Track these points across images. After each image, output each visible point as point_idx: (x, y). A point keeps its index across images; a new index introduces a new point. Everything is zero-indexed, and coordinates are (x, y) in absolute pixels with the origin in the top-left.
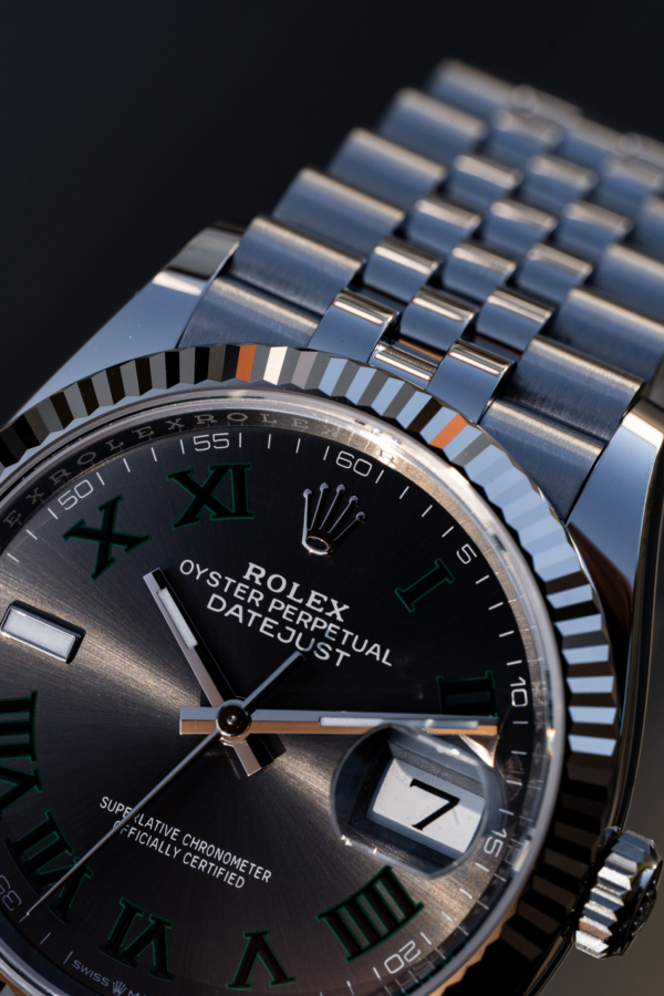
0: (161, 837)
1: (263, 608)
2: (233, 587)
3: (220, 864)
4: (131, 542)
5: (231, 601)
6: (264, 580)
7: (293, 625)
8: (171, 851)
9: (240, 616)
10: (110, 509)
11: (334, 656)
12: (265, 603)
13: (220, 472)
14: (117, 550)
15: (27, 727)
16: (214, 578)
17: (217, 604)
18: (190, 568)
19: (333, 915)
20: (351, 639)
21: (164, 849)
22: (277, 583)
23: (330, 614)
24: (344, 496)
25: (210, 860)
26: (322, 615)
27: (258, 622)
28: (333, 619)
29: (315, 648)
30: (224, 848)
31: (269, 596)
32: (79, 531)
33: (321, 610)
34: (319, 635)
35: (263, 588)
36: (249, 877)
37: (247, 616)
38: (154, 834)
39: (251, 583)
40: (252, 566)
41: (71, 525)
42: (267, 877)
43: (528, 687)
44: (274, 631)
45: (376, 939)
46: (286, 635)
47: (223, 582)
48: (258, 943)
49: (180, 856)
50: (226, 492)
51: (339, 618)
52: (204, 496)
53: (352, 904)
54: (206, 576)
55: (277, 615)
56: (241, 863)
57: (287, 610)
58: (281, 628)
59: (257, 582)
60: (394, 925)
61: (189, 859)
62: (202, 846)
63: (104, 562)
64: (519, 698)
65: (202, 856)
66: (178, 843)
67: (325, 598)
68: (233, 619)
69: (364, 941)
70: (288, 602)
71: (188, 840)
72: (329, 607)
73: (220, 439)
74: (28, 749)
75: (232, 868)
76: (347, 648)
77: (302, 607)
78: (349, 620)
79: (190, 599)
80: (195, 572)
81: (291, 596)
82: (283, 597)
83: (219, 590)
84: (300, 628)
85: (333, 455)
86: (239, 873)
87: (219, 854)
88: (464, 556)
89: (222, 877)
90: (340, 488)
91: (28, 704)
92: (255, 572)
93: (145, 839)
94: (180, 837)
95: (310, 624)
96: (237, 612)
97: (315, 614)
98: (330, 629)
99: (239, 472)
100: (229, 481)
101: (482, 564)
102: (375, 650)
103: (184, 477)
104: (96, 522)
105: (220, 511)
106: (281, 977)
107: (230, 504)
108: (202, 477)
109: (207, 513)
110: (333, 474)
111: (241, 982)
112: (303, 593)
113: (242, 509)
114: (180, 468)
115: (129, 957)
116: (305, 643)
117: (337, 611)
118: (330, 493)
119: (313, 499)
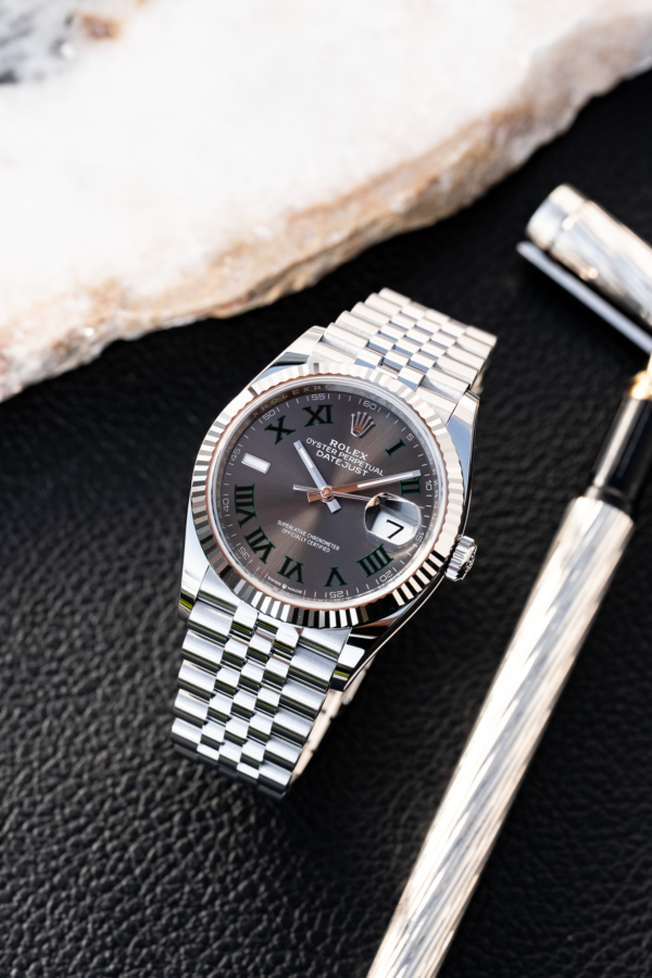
0: (300, 535)
1: (337, 455)
2: (326, 448)
3: (321, 544)
4: (289, 432)
5: (325, 453)
6: (337, 446)
7: (347, 461)
8: (303, 540)
9: (329, 458)
10: (281, 420)
11: (362, 472)
12: (337, 454)
13: (321, 408)
14: (284, 435)
15: (251, 496)
16: (319, 445)
17: (320, 454)
18: (311, 441)
19: (361, 562)
20: (369, 466)
21: (301, 538)
22: (342, 447)
23: (361, 458)
24: (366, 417)
25: (317, 542)
26: (358, 458)
27: (335, 460)
28: (362, 460)
29: (355, 469)
30: (322, 538)
31: (339, 451)
32: (270, 428)
33: (357, 456)
34: (357, 465)
35: (337, 448)
36: (331, 549)
37: (331, 458)
38: (297, 533)
39: (332, 446)
41: (268, 425)
42: (338, 548)
43: (432, 483)
44: (341, 463)
45: (376, 569)
46: (345, 465)
47: (322, 446)
48: (334, 571)
49: (307, 541)
50: (323, 414)
51: (365, 459)
52: (315, 416)
53: (368, 558)
54: (316, 444)
55: (342, 458)
56: (328, 544)
57: (345, 456)
58: (343, 462)
59: (335, 446)
60: (383, 565)
61: (310, 542)
62: (314, 538)
63: (279, 439)
64: (429, 487)
65: (315, 541)
66: (306, 537)
67: (359, 452)
68: (326, 459)
69: (372, 570)
70: (346, 453)
71: (310, 536)
72: (360, 455)
73: (322, 396)
74: (251, 504)
76: (367, 469)
77: (351, 455)
78: (368, 460)
79: (311, 451)
80: (312, 443)
81: (347, 451)
82: (344, 451)
83: (321, 449)
84: (350, 462)
85: (362, 402)
86: (328, 547)
87: (321, 541)
88: (410, 437)
89: (322, 549)
90: (365, 414)
91: (251, 488)
92: (333, 442)
93: (294, 535)
94: (306, 534)
95: (354, 461)
96: (327, 457)
97: (355, 458)
98: (361, 463)
99: (328, 408)
100: (324, 410)
101: (416, 441)
102: (377, 470)
103: (308, 409)
104: (276, 424)
105: (322, 422)
106: (343, 583)
107: (325, 419)
108: (315, 409)
109: (316, 422)
110: (363, 409)
111: (328, 584)
112: (351, 450)
113: (329, 421)
114: (307, 406)
115: (288, 575)
116: (352, 468)
117: (364, 456)
118: (361, 416)
119: (355, 418)
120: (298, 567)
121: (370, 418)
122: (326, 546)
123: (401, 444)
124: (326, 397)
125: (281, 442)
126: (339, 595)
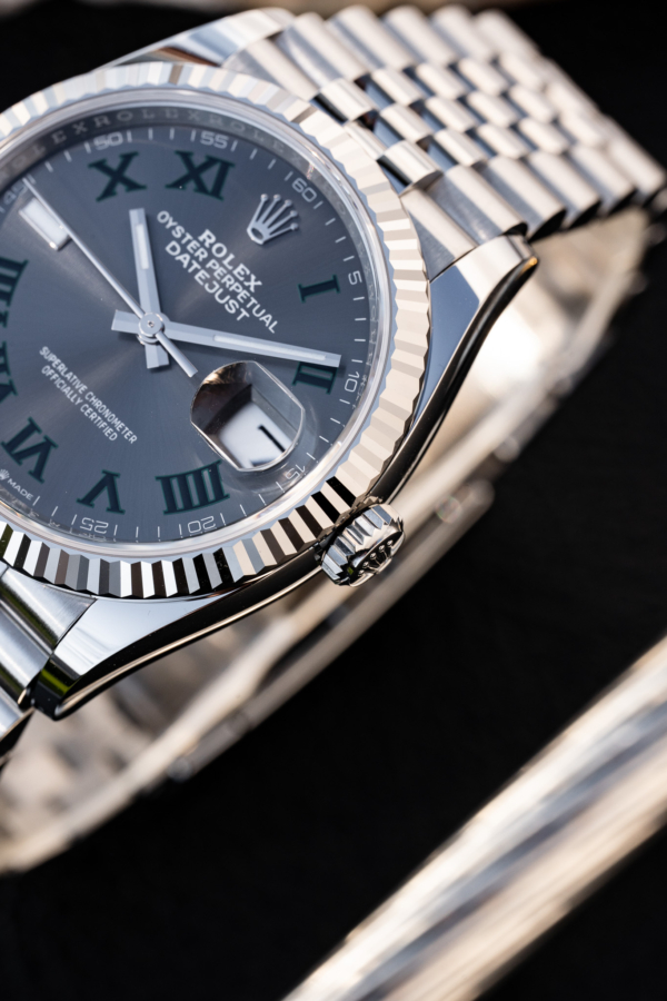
0: (73, 388)
1: (203, 264)
2: (189, 242)
3: (105, 420)
4: (132, 186)
5: (184, 250)
6: (211, 245)
7: (219, 282)
8: (76, 400)
9: (185, 264)
10: (127, 159)
11: (238, 312)
12: (206, 261)
13: (211, 161)
14: (120, 188)
15: (13, 281)
16: (179, 231)
17: (174, 249)
18: (166, 218)
19: (166, 481)
20: (254, 305)
21: (71, 396)
22: (219, 250)
23: (246, 284)
24: (289, 209)
25: (100, 414)
26: (241, 283)
27: (196, 271)
28: (247, 288)
29: (227, 302)
30: (112, 411)
31: (211, 256)
32: (100, 166)
33: (242, 279)
34: (234, 295)
35: (209, 250)
36: (120, 436)
37: (190, 265)
38: (69, 384)
39: (202, 244)
40: (207, 232)
41: (97, 158)
42: (133, 439)
43: (360, 380)
44: (205, 281)
45: (189, 506)
46: (212, 287)
47: (183, 236)
48: (109, 481)
49: (81, 405)
50: (209, 178)
51: (252, 289)
52: (194, 173)
53: (182, 478)
54: (173, 228)
55: (210, 271)
56: (119, 424)
57: (219, 270)
58: (210, 281)
59: (207, 245)
60: (204, 501)
61: (85, 409)
62: (98, 403)
63: (109, 192)
64: (351, 385)
65: (95, 410)
66: (82, 396)
67: (248, 272)
68: (180, 263)
69: (180, 504)
70: (222, 265)
71: (90, 397)
72: (248, 278)
73: (221, 141)
74: (7, 296)
75: (112, 426)
76: (249, 311)
77: (230, 272)
78: (258, 293)
79: (157, 237)
80: (167, 223)
81: (226, 262)
82: (220, 261)
83: (179, 241)
84: (223, 285)
85: (292, 179)
86: (115, 430)
87: (107, 413)
88: (354, 278)
89: (103, 429)
91: (19, 267)
92: (207, 236)
93: (61, 385)
94: (85, 392)
95: (230, 286)
96: (185, 259)
97: (237, 280)
98: (243, 293)
99: (225, 166)
100: (215, 170)
101: (363, 288)
102: (267, 319)
103: (186, 157)
104: (114, 164)
105: (201, 188)
106: (115, 507)
107: (210, 185)
108: (198, 160)
109: (191, 185)
110: (288, 191)
111: (88, 500)
112: (234, 264)
113: (216, 192)
114: (186, 149)
115: (19, 457)
116: (222, 297)
117: (253, 283)
118: (280, 203)
119: (267, 203)
120: (45, 448)
121: (293, 214)
122: (111, 425)
123: (332, 285)
124: (230, 144)
125: (109, 201)
126: (98, 529)
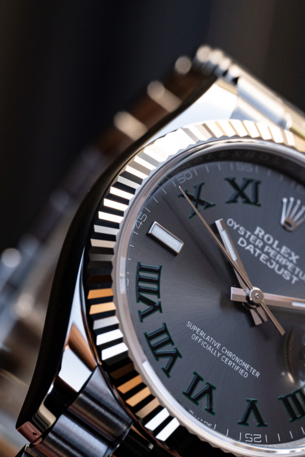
0: (213, 346)
1: (262, 249)
2: (250, 236)
3: (237, 364)
4: (207, 205)
5: (249, 243)
6: (263, 236)
7: (274, 260)
8: (217, 354)
9: (252, 251)
10: (199, 188)
11: (291, 279)
12: (263, 248)
13: (247, 182)
14: (201, 207)
16: (242, 231)
17: (242, 242)
18: (232, 223)
19: (285, 400)
20: (299, 272)
21: (213, 352)
22: (268, 239)
23: (290, 259)
25: (234, 361)
26: (287, 258)
27: (260, 255)
28: (291, 261)
29: (283, 273)
30: (240, 357)
31: (265, 244)
33: (287, 256)
34: (286, 267)
35: (262, 240)
36: (250, 374)
37: (255, 251)
38: (210, 344)
39: (257, 236)
40: (258, 229)
42: (258, 375)
44: (267, 260)
45: (302, 413)
46: (271, 264)
47: (245, 233)
48: (253, 406)
49: (220, 357)
51: (295, 261)
52: (240, 192)
54: (238, 228)
55: (268, 254)
56: (247, 366)
57: (272, 253)
58: (269, 260)
59: (260, 236)
61: (224, 359)
62: (230, 354)
65: (230, 359)
66: (219, 351)
67: (289, 251)
68: (249, 251)
70: (273, 249)
71: (224, 350)
72: (290, 255)
73: (249, 167)
74: (156, 293)
75: (243, 368)
76: (297, 276)
77: (279, 252)
78: (299, 264)
80: (234, 226)
81: (275, 246)
82: (271, 246)
83: (244, 236)
84: (277, 262)
85: (295, 186)
86: (246, 371)
87: (237, 360)
89: (238, 371)
90: (299, 202)
91: (158, 271)
92: (259, 231)
93: (205, 345)
94: (221, 348)
95: (282, 261)
96: (250, 248)
97: (284, 257)
98: (290, 266)
99: (256, 184)
100: (251, 187)
103: (232, 182)
104: (193, 192)
105: (247, 201)
106: (261, 424)
108: (240, 183)
109: (241, 200)
110: (296, 195)
111: (244, 422)
112: (280, 246)
113: (256, 202)
114: (231, 176)
115: (195, 401)
116: (279, 269)
117: (294, 258)
119: (288, 204)
120: (209, 391)
121: (303, 208)
124: (254, 168)
126: (256, 440)
